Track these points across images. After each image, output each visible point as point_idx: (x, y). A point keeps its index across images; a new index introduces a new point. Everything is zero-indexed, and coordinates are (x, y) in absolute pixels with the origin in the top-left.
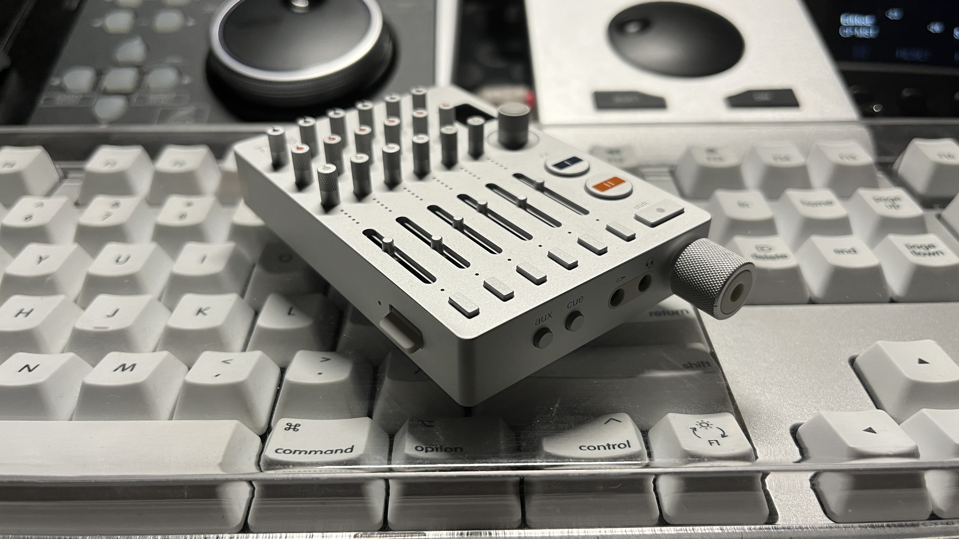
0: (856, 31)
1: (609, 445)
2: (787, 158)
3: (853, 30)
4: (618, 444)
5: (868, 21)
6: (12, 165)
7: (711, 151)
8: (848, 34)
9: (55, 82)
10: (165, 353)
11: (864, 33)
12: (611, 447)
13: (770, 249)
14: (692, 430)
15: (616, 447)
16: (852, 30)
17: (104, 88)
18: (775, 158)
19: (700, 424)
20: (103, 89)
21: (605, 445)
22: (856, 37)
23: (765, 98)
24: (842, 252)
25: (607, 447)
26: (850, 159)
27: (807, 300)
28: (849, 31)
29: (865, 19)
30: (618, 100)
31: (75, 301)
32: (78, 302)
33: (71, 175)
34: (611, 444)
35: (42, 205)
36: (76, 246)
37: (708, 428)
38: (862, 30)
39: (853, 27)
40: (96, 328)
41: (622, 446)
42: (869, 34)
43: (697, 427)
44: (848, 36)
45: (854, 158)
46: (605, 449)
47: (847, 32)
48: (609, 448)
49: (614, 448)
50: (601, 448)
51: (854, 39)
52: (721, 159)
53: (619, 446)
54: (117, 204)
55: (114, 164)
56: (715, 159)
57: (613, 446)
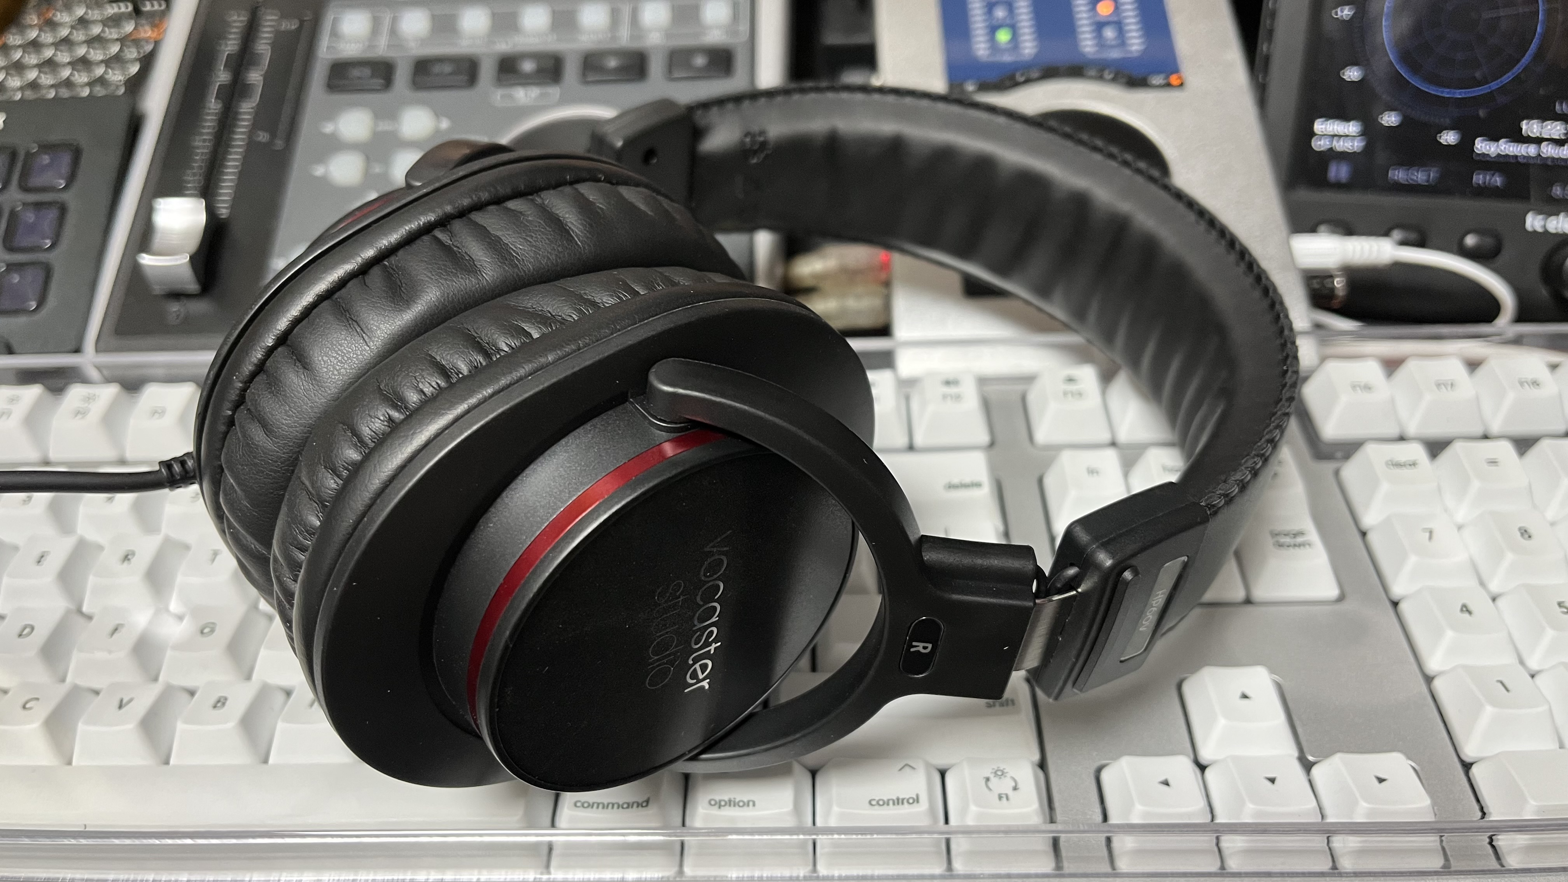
1: (898, 799)
4: (907, 797)
7: (1071, 380)
12: (900, 801)
14: (985, 780)
15: (905, 801)
19: (995, 773)
21: (895, 798)
25: (896, 801)
34: (901, 797)
37: (1002, 777)
41: (911, 801)
43: (992, 776)
46: (894, 804)
48: (898, 804)
49: (903, 803)
50: (891, 802)
52: (1080, 394)
53: (908, 802)
57: (903, 800)
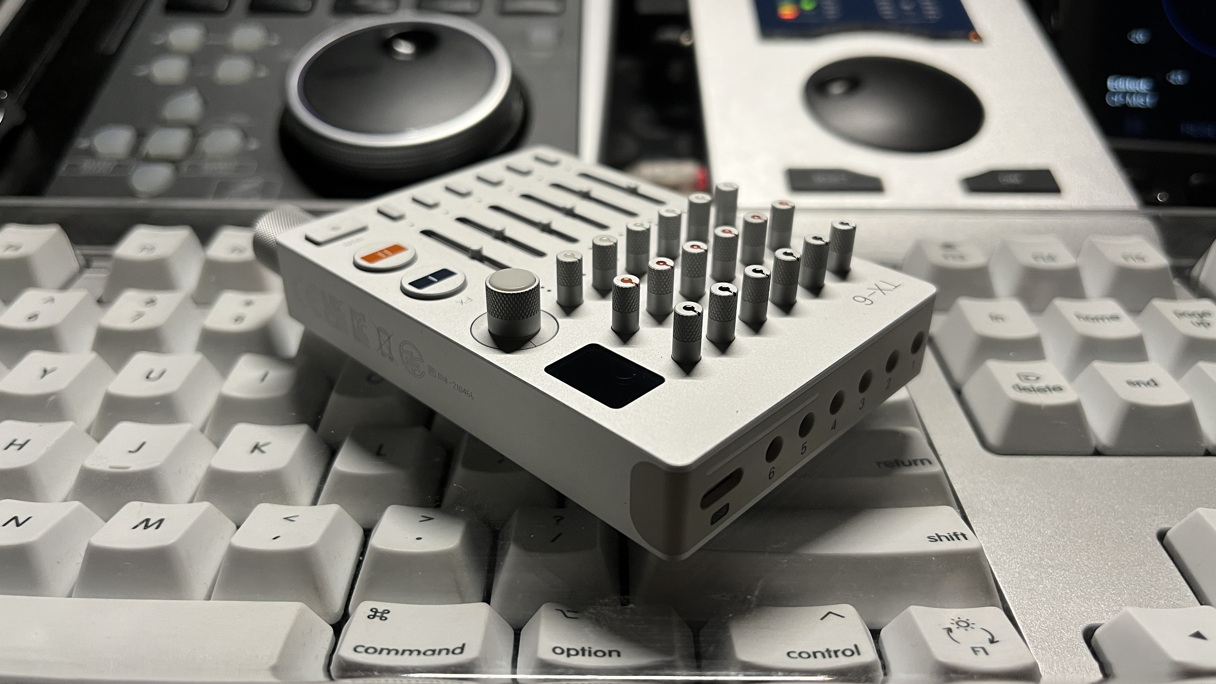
0: (1127, 98)
1: (828, 650)
2: (1052, 258)
3: (1124, 97)
4: (842, 649)
5: (1143, 86)
6: (17, 248)
7: (948, 246)
8: (1117, 102)
9: (82, 143)
10: (206, 505)
11: (1138, 101)
12: (832, 654)
13: (1038, 378)
14: (946, 631)
15: (839, 653)
16: (1122, 98)
17: (146, 154)
18: (1036, 258)
19: (957, 623)
20: (144, 154)
21: (823, 650)
22: (1129, 106)
23: (1015, 180)
24: (1138, 383)
25: (826, 654)
26: (1137, 260)
27: (1092, 450)
28: (1118, 99)
29: (1139, 83)
30: (819, 180)
31: (88, 431)
32: (91, 433)
33: (95, 264)
34: (832, 649)
35: (52, 300)
36: (94, 355)
37: (969, 628)
38: (1136, 99)
39: (1125, 94)
40: (111, 467)
41: (848, 653)
42: (1145, 102)
43: (954, 627)
44: (1117, 105)
45: (1143, 259)
46: (824, 657)
47: (1116, 99)
48: (830, 656)
49: (837, 656)
50: (819, 655)
51: (1125, 108)
52: (962, 257)
53: (843, 653)
54: (152, 302)
55: (153, 249)
56: (954, 257)
57: (836, 652)
